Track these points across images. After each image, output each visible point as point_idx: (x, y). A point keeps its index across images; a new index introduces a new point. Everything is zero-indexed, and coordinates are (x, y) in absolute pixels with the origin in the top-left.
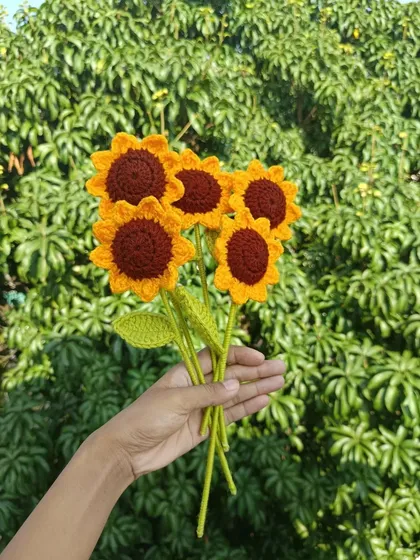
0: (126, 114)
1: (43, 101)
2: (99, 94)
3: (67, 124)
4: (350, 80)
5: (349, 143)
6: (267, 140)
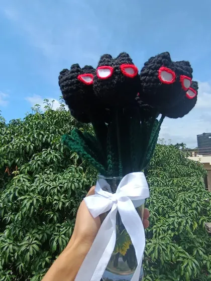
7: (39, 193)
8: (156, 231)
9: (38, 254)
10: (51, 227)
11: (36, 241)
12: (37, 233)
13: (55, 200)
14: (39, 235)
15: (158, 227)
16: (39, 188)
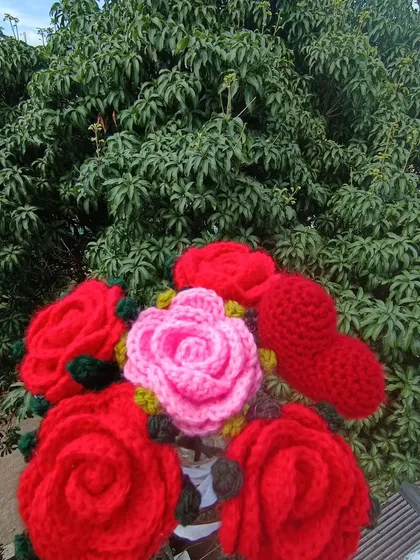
0: (195, 88)
1: (129, 72)
2: (174, 70)
3: (147, 93)
4: (373, 78)
5: (363, 134)
6: (300, 124)
7: (146, 176)
8: (397, 288)
9: (149, 283)
10: (171, 243)
11: (145, 263)
12: (147, 249)
13: (175, 192)
14: (151, 252)
15: (408, 281)
16: (146, 164)
